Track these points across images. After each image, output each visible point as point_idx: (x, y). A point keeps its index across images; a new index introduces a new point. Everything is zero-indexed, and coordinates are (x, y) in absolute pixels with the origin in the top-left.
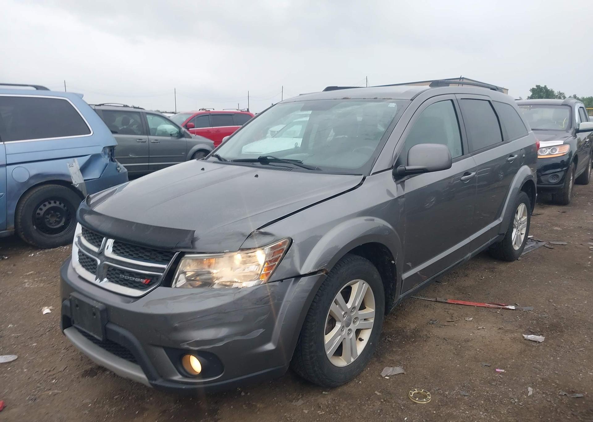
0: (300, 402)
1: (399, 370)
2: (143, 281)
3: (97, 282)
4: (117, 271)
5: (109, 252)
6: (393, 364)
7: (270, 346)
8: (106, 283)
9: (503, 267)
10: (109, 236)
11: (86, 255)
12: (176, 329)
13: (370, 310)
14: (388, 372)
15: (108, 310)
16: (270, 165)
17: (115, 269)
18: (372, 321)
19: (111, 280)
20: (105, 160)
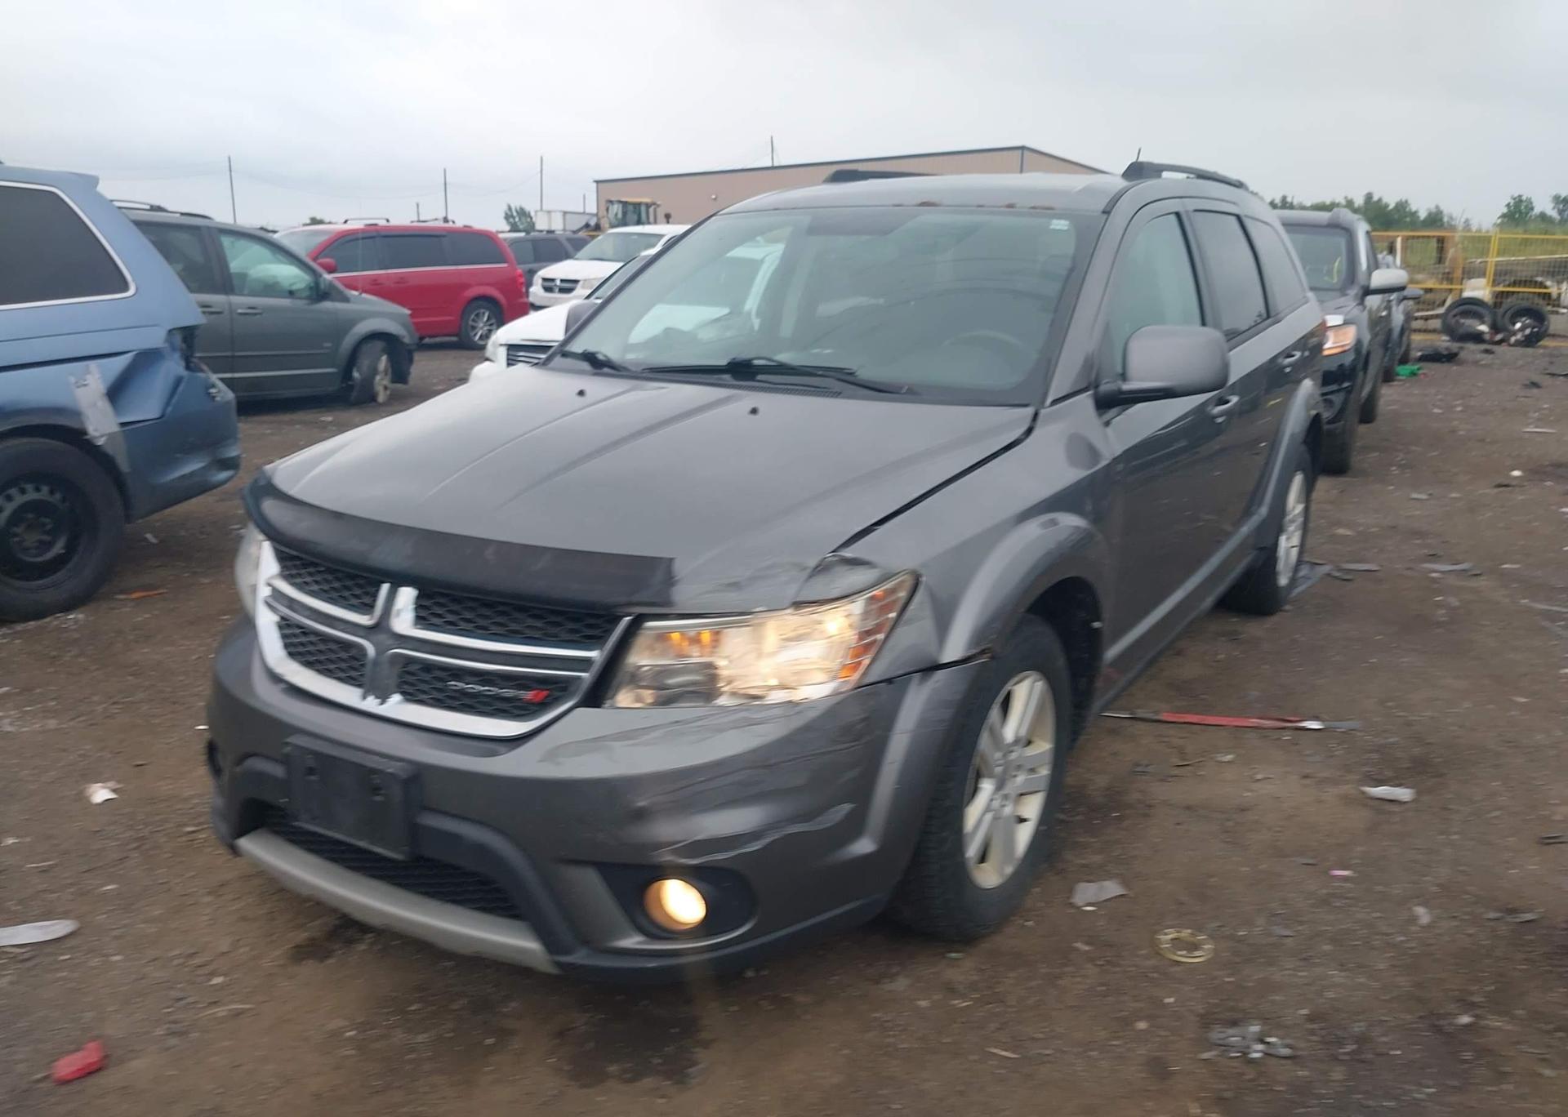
0: (901, 984)
1: (1111, 889)
2: (527, 695)
3: (371, 704)
4: (438, 673)
5: (404, 620)
6: (1093, 874)
7: (864, 846)
8: (396, 707)
9: (1255, 628)
10: (399, 580)
11: (316, 633)
12: (641, 815)
13: (1043, 747)
14: (1089, 894)
15: (419, 776)
16: (759, 381)
17: (428, 667)
18: (1045, 772)
19: (411, 697)
20: (173, 366)
